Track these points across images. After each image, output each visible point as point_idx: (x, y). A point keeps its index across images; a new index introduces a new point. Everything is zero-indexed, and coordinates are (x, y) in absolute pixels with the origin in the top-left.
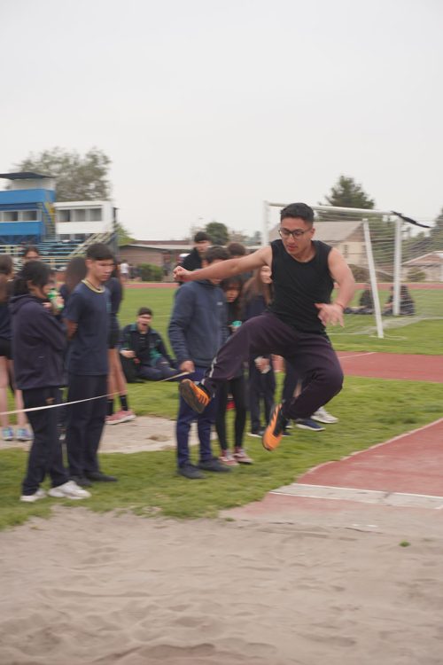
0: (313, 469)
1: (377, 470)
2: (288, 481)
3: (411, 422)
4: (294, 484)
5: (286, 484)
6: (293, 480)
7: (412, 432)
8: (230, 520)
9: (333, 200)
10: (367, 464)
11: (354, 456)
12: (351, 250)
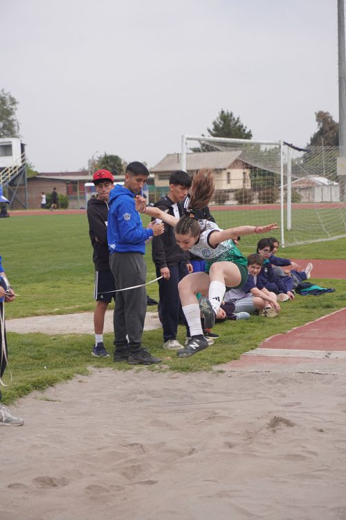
0: (268, 339)
1: (316, 338)
2: (254, 347)
3: (328, 307)
4: (258, 349)
5: (252, 349)
6: (256, 346)
7: (333, 313)
8: (221, 372)
9: (214, 132)
10: (307, 334)
11: (295, 330)
12: (232, 177)
